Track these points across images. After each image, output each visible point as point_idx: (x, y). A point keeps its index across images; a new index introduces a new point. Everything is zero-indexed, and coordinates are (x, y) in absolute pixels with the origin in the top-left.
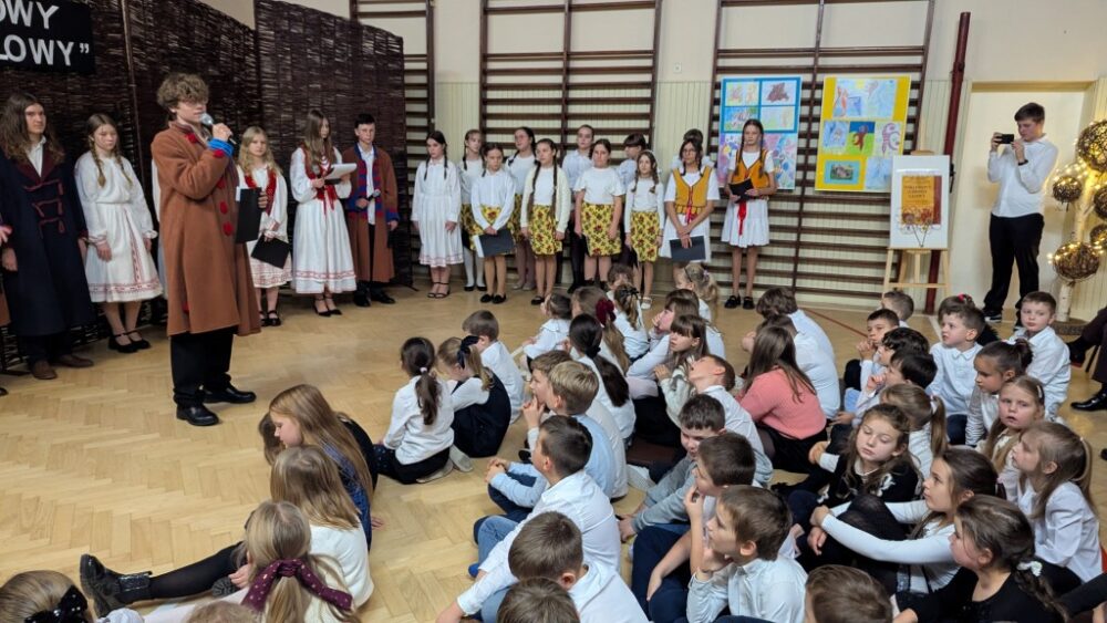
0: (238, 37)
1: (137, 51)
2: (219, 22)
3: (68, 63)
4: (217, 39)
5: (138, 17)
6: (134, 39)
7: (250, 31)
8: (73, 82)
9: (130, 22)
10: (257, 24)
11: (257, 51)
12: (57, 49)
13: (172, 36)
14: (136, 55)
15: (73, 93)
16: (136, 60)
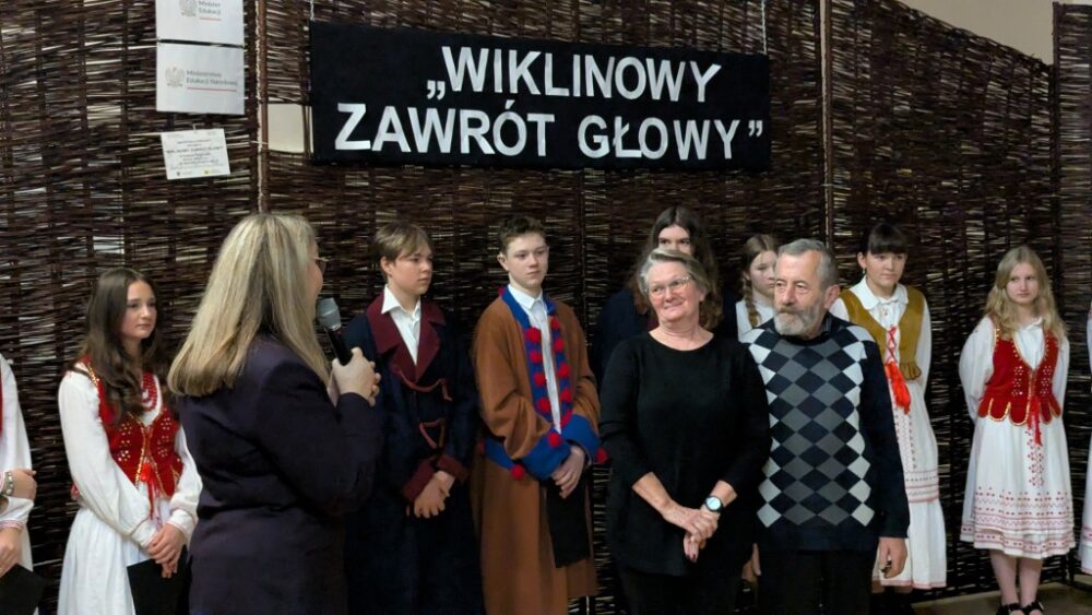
0: (1019, 79)
1: (839, 124)
2: (986, 58)
3: (728, 154)
4: (980, 90)
5: (846, 67)
6: (836, 105)
7: (1044, 67)
8: (734, 187)
9: (832, 76)
10: (1057, 53)
11: (1054, 106)
12: (714, 134)
13: (900, 92)
14: (837, 133)
15: (732, 204)
16: (837, 140)
